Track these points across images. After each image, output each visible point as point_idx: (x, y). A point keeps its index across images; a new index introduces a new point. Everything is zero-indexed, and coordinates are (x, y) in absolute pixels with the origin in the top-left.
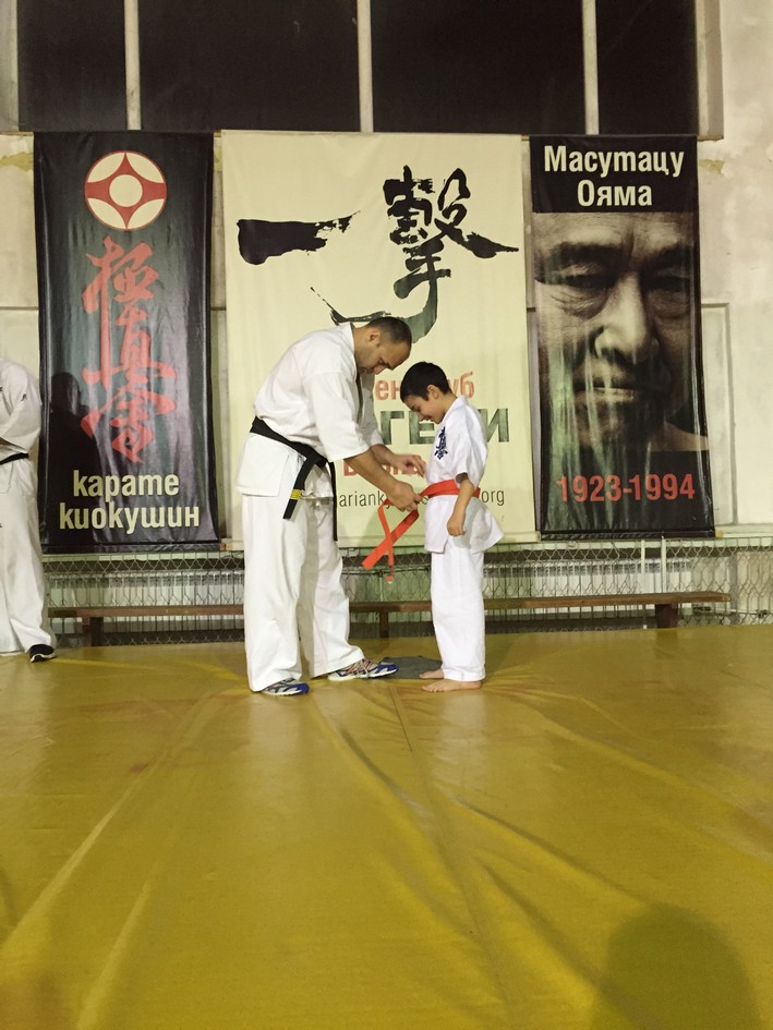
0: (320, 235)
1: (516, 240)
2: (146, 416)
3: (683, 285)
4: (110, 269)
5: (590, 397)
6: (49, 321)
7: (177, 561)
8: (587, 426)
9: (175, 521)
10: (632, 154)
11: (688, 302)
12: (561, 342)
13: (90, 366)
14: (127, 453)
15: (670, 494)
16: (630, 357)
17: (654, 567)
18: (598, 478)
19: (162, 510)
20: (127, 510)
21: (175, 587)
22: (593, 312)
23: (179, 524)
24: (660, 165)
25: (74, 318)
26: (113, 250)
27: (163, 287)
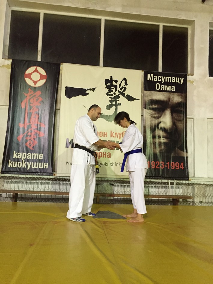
0: (87, 92)
1: (139, 97)
2: (36, 137)
3: (182, 112)
4: (29, 97)
5: (157, 140)
6: (11, 110)
7: (41, 178)
8: (156, 148)
9: (41, 167)
10: (170, 78)
11: (184, 117)
12: (150, 125)
13: (21, 122)
14: (30, 147)
15: (177, 168)
16: (168, 130)
17: (172, 187)
18: (158, 162)
19: (38, 163)
20: (28, 163)
21: (39, 185)
22: (159, 118)
23: (42, 167)
24: (177, 81)
25: (18, 109)
26: (31, 92)
27: (43, 102)
